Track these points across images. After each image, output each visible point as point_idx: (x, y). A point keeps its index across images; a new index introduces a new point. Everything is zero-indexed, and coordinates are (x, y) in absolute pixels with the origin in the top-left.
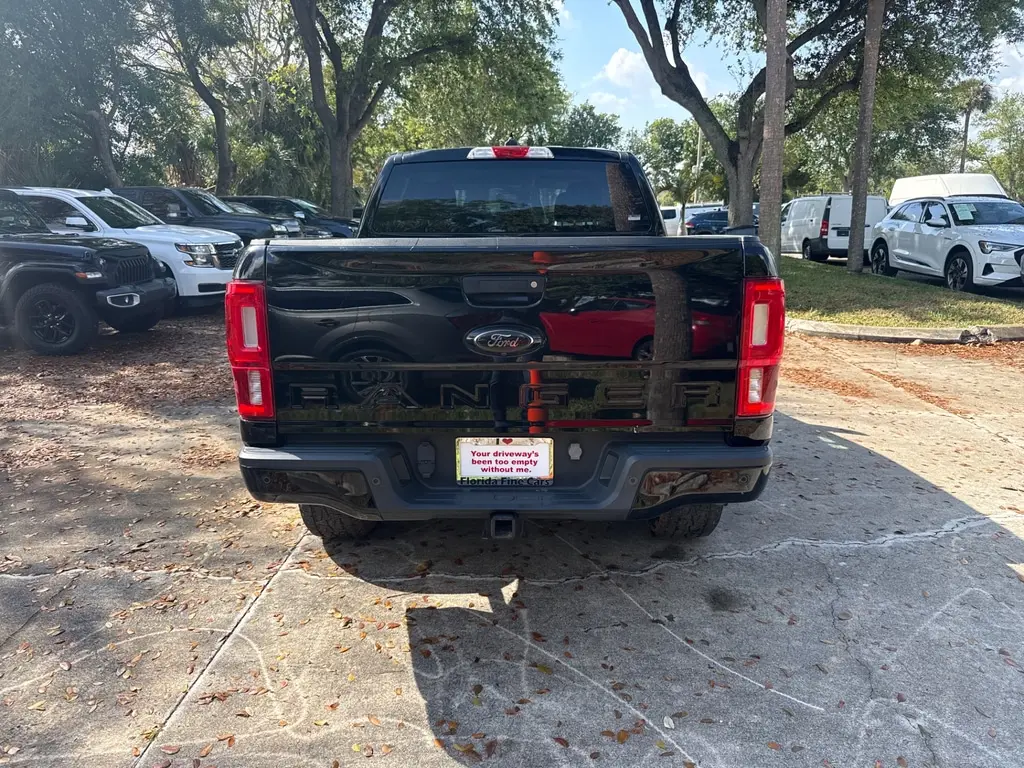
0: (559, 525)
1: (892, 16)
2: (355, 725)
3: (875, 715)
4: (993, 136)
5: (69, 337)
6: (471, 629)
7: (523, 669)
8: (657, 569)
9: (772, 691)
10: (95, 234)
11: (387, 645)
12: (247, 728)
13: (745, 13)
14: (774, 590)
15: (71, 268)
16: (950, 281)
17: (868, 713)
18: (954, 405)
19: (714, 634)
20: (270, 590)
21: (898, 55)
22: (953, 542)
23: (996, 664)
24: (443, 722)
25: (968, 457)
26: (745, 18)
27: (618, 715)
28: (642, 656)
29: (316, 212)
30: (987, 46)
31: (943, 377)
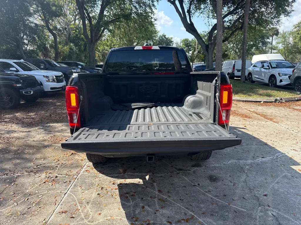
0: (164, 158)
1: (251, 9)
2: (107, 219)
3: (261, 211)
4: (280, 43)
5: (11, 104)
6: (140, 189)
7: (156, 201)
8: (193, 170)
9: (231, 205)
10: (19, 73)
11: (115, 195)
12: (74, 222)
13: (209, 8)
14: (228, 175)
15: (12, 83)
16: (270, 85)
17: (259, 211)
18: (275, 120)
19: (212, 189)
20: (78, 179)
21: (253, 20)
22: (278, 160)
23: (294, 195)
24: (133, 218)
25: (280, 135)
26: (210, 9)
27: (185, 214)
28: (191, 196)
29: (85, 66)
30: (279, 18)
31: (271, 112)
